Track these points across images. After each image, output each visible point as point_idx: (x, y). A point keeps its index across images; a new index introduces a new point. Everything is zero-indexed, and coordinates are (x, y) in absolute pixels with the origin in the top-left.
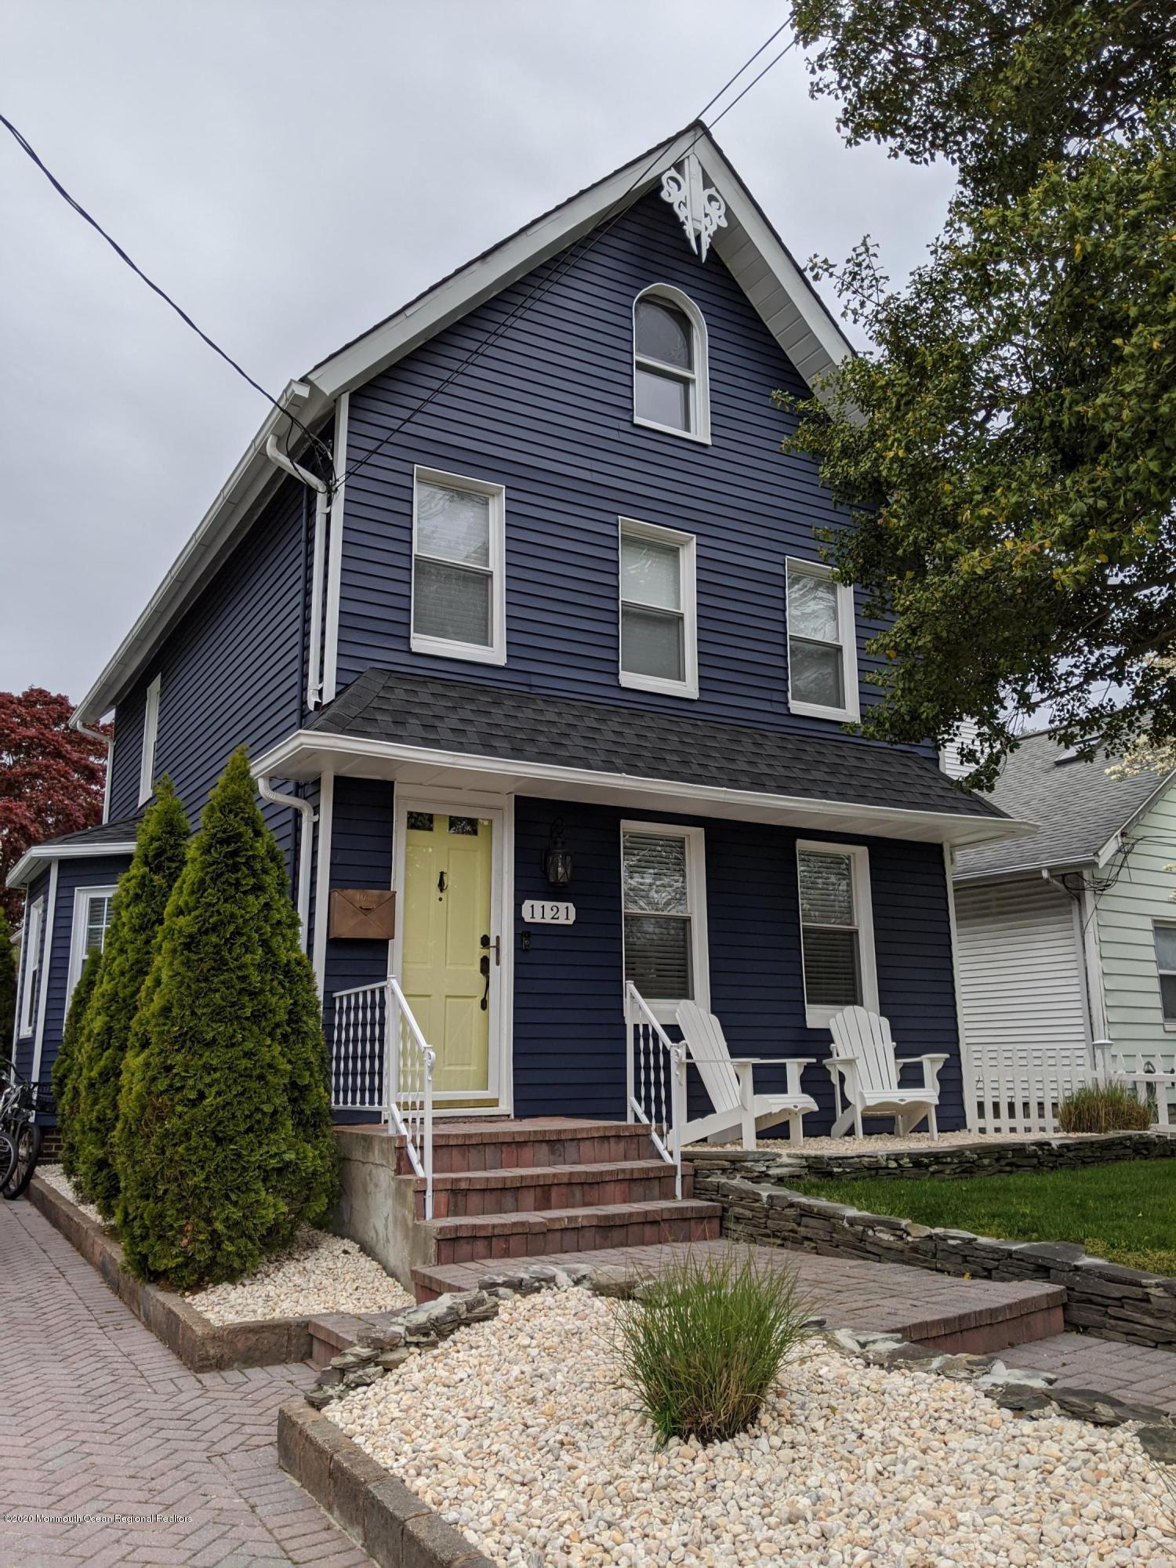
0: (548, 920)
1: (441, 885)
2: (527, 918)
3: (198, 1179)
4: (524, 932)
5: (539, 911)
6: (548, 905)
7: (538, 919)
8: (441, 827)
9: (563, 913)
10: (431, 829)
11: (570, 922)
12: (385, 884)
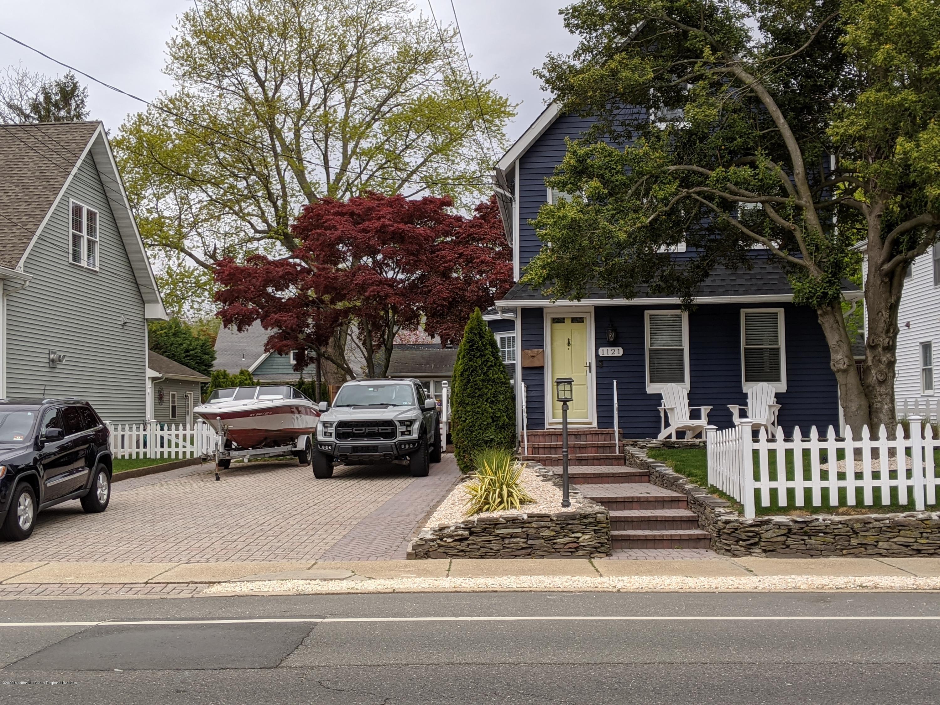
0: (610, 355)
1: (569, 344)
2: (601, 355)
3: (466, 443)
4: (600, 361)
5: (606, 352)
6: (610, 349)
7: (605, 355)
8: (568, 322)
9: (618, 352)
10: (564, 322)
11: (621, 355)
12: (542, 347)
